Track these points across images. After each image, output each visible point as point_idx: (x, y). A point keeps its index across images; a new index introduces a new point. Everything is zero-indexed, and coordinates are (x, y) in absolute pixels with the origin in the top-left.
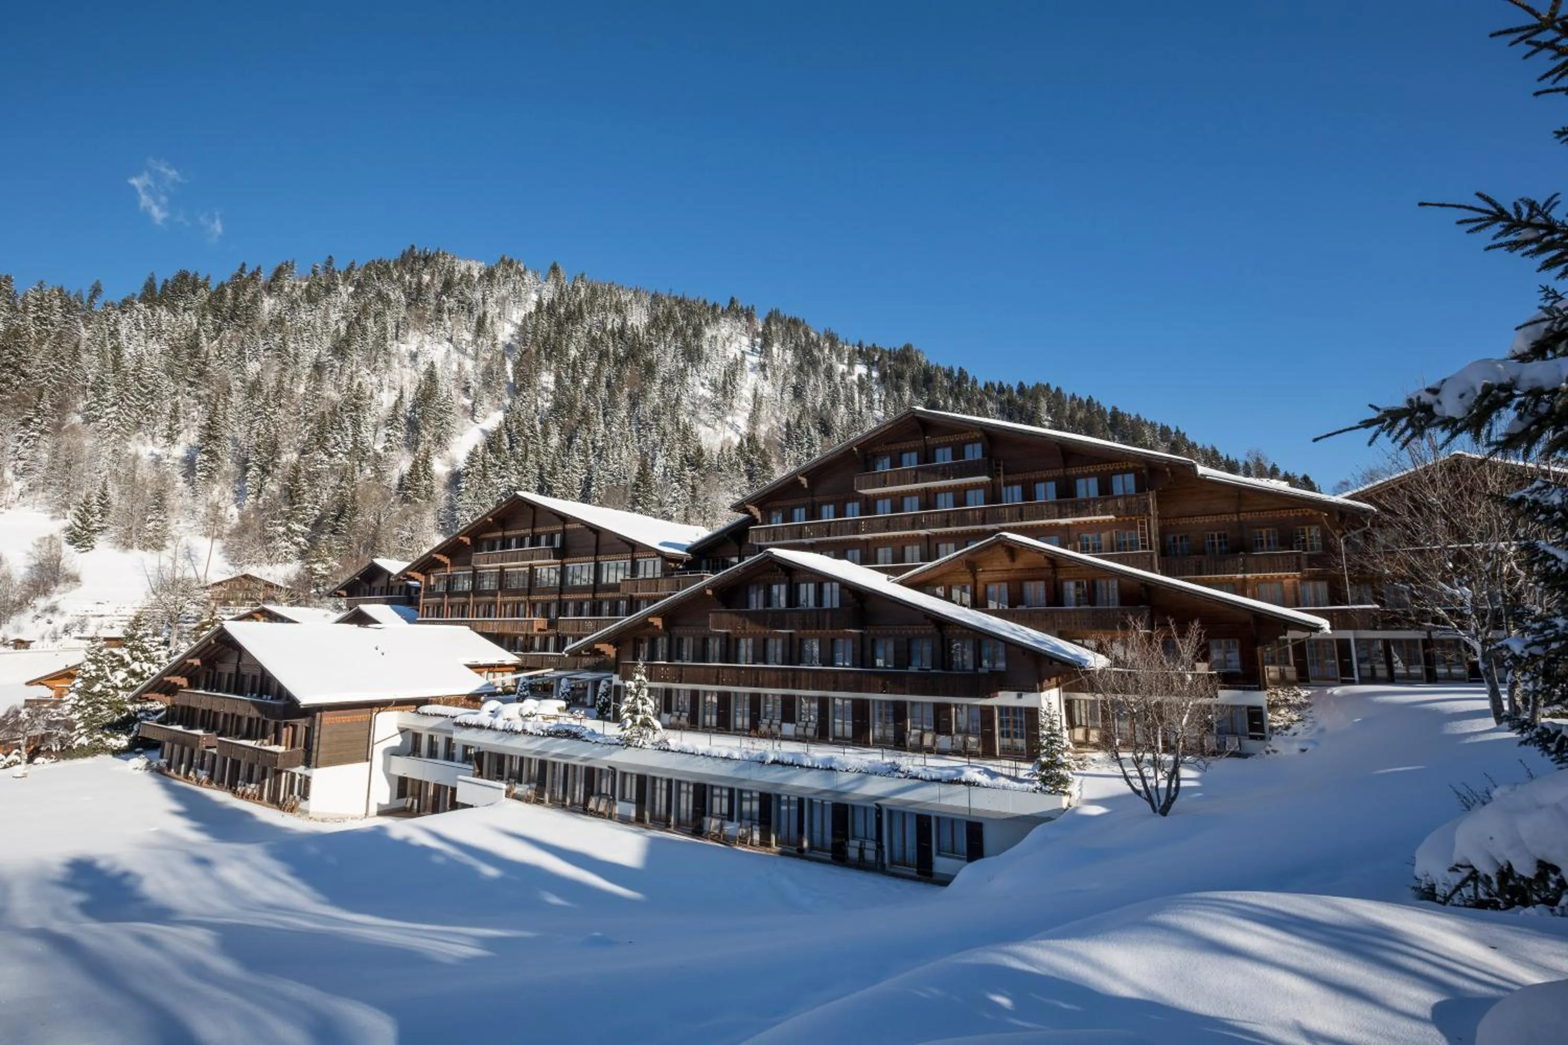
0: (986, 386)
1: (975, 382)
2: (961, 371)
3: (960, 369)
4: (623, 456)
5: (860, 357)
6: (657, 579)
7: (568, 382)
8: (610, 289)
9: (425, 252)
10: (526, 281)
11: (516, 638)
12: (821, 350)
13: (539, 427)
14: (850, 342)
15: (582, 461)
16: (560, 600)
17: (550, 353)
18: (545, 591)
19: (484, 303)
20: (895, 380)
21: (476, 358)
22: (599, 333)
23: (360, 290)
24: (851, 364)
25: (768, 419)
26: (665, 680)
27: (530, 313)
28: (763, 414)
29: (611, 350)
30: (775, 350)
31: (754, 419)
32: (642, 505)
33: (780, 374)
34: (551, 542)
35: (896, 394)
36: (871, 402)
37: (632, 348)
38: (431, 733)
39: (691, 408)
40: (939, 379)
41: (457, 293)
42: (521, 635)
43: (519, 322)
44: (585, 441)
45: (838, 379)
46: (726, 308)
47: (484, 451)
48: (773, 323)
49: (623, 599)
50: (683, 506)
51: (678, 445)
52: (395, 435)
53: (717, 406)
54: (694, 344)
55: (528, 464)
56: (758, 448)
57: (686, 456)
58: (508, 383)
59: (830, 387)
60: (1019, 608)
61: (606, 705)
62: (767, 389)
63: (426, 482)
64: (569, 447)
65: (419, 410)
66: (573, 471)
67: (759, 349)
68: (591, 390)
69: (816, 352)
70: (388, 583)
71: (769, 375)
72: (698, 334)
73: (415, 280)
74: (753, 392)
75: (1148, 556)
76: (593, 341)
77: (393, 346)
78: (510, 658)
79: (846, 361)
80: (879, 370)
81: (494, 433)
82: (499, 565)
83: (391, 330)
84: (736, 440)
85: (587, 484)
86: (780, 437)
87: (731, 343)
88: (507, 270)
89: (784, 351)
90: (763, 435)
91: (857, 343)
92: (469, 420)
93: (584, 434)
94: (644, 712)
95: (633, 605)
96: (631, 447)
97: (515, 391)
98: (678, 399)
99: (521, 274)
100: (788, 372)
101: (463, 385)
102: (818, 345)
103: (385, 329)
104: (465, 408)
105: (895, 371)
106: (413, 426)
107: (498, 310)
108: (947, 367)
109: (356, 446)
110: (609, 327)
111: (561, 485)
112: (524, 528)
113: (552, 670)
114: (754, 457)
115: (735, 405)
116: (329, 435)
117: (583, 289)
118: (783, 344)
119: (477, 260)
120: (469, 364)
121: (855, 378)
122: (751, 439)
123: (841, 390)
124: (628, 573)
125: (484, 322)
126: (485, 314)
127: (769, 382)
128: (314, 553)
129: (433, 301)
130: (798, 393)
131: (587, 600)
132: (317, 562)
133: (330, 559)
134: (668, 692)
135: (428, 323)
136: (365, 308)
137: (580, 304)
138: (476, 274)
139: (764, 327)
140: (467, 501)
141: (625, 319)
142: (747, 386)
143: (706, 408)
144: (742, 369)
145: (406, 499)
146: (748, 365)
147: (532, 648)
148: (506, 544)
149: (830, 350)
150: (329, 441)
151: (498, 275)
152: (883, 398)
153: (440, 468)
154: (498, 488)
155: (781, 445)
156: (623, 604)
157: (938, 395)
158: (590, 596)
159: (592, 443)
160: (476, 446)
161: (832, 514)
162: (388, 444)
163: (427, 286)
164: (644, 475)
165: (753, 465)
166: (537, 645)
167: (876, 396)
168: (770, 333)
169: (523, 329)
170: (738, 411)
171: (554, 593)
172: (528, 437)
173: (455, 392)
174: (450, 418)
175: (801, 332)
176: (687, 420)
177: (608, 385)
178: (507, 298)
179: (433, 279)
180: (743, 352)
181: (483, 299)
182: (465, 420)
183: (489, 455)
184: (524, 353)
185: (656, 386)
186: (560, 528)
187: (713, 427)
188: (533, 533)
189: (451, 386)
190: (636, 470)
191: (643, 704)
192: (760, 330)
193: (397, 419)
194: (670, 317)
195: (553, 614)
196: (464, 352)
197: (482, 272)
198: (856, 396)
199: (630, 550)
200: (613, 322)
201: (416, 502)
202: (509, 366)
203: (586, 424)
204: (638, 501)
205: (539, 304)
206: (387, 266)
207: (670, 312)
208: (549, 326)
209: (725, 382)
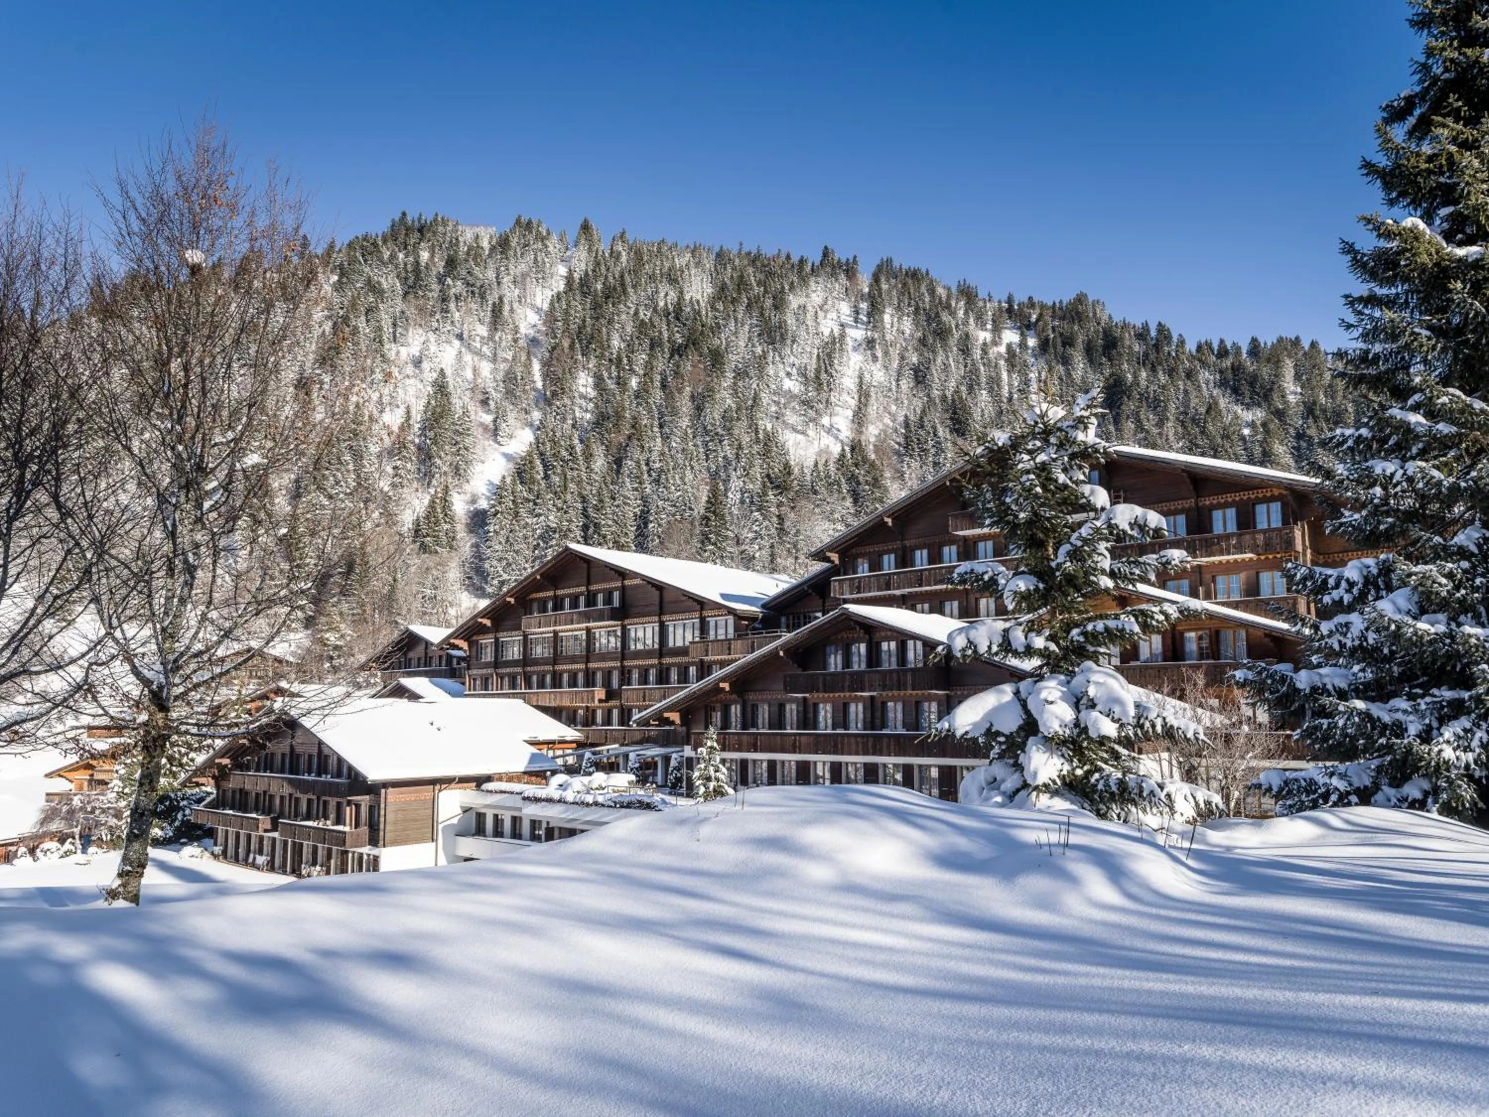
0: (1199, 348)
1: (1182, 342)
2: (1161, 328)
3: (1160, 324)
4: (687, 480)
5: (1010, 318)
6: (729, 640)
7: (611, 385)
8: (659, 249)
9: (420, 219)
10: (551, 249)
11: (575, 711)
12: (953, 313)
13: (579, 448)
14: (995, 299)
15: (636, 489)
16: (623, 667)
17: (587, 347)
18: (603, 657)
19: (499, 283)
20: (1060, 348)
21: (494, 359)
22: (649, 314)
23: (345, 280)
24: (997, 330)
25: (880, 418)
26: (739, 750)
27: (559, 294)
28: (873, 409)
29: (666, 335)
30: (887, 318)
31: (859, 419)
32: (715, 544)
33: (895, 353)
34: (608, 600)
35: (1061, 368)
36: (1027, 382)
37: (692, 331)
38: (496, 812)
39: (774, 408)
40: (1128, 343)
41: (464, 272)
42: (581, 708)
43: (546, 307)
44: (638, 462)
45: (977, 354)
46: (817, 263)
47: (514, 481)
48: (883, 279)
49: (692, 664)
50: (766, 543)
51: (758, 462)
52: (404, 467)
53: (807, 403)
54: (775, 320)
55: (569, 497)
56: (865, 460)
57: (768, 476)
58: (535, 390)
59: (966, 366)
60: (1133, 663)
61: (679, 780)
62: (878, 375)
63: (446, 527)
64: (618, 472)
65: (431, 434)
66: (625, 503)
67: (865, 319)
68: (641, 394)
69: (945, 317)
70: (426, 653)
71: (879, 354)
72: (779, 304)
73: (411, 259)
74: (857, 380)
75: (1291, 601)
76: (642, 327)
77: (391, 350)
78: (571, 733)
79: (989, 327)
80: (1038, 336)
81: (522, 459)
82: (552, 629)
83: (387, 329)
84: (836, 449)
85: (643, 519)
86: (895, 442)
87: (826, 311)
88: (524, 236)
89: (900, 318)
90: (872, 439)
91: (1005, 298)
92: (491, 442)
93: (637, 454)
94: (717, 779)
95: (704, 669)
96: (697, 467)
97: (546, 400)
98: (756, 398)
99: (543, 239)
100: (906, 349)
101: (481, 397)
102: (948, 306)
103: (380, 328)
104: (485, 428)
105: (1061, 334)
106: (425, 456)
107: (517, 292)
108: (1139, 325)
109: (359, 484)
110: (662, 304)
111: (610, 522)
112: (578, 586)
113: (617, 746)
114: (860, 472)
115: (833, 399)
116: (327, 472)
117: (624, 253)
118: (899, 308)
119: (486, 226)
120: (486, 368)
121: (1002, 349)
122: (856, 447)
123: (982, 368)
124: (697, 633)
125: (500, 311)
126: (501, 298)
127: (879, 365)
128: (323, 619)
129: (435, 287)
130: (920, 377)
131: (652, 666)
132: (327, 631)
133: (342, 626)
134: (744, 763)
135: (431, 315)
136: (353, 305)
137: (622, 277)
138: (485, 244)
139: (871, 286)
140: (497, 547)
141: (681, 292)
142: (850, 372)
143: (794, 408)
144: (841, 350)
145: (424, 548)
146: (850, 343)
147: (594, 723)
148: (558, 605)
149: (966, 313)
150: (327, 479)
151: (514, 244)
152: (1043, 374)
153: (460, 506)
154: (534, 530)
155: (897, 453)
156: (692, 670)
157: (1125, 366)
158: (655, 661)
159: (647, 464)
160: (504, 477)
161: (925, 561)
162: (397, 480)
163: (427, 267)
164: (715, 503)
165: (858, 483)
166: (599, 719)
167: (1033, 376)
168: (880, 295)
169: (550, 317)
170: (837, 408)
171: (612, 659)
172: (567, 462)
173: (472, 407)
174: (468, 441)
175: (923, 289)
176: (769, 428)
177: (664, 386)
178: (528, 275)
179: (432, 256)
180: (842, 325)
181: (497, 278)
182: (487, 443)
183: (519, 487)
184: (554, 348)
185: (727, 382)
186: (619, 584)
187: (803, 433)
188: (588, 591)
189: (466, 399)
190: (705, 499)
191: (716, 771)
192: (866, 290)
193: (405, 447)
194: (742, 283)
195: (615, 684)
196: (478, 353)
197: (494, 242)
198: (1005, 375)
199: (698, 607)
200: (666, 296)
201: (437, 552)
202: (536, 367)
203: (638, 440)
204: (709, 539)
205: (569, 280)
206: (375, 244)
207: (742, 276)
208: (584, 309)
209: (818, 371)
